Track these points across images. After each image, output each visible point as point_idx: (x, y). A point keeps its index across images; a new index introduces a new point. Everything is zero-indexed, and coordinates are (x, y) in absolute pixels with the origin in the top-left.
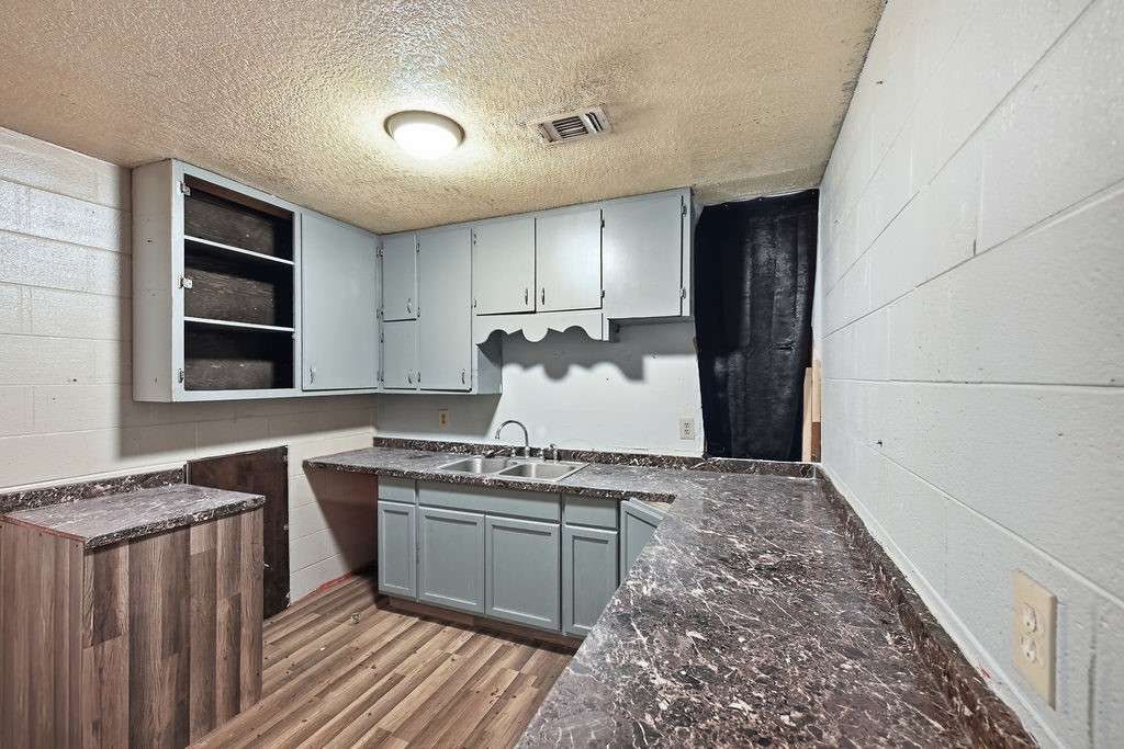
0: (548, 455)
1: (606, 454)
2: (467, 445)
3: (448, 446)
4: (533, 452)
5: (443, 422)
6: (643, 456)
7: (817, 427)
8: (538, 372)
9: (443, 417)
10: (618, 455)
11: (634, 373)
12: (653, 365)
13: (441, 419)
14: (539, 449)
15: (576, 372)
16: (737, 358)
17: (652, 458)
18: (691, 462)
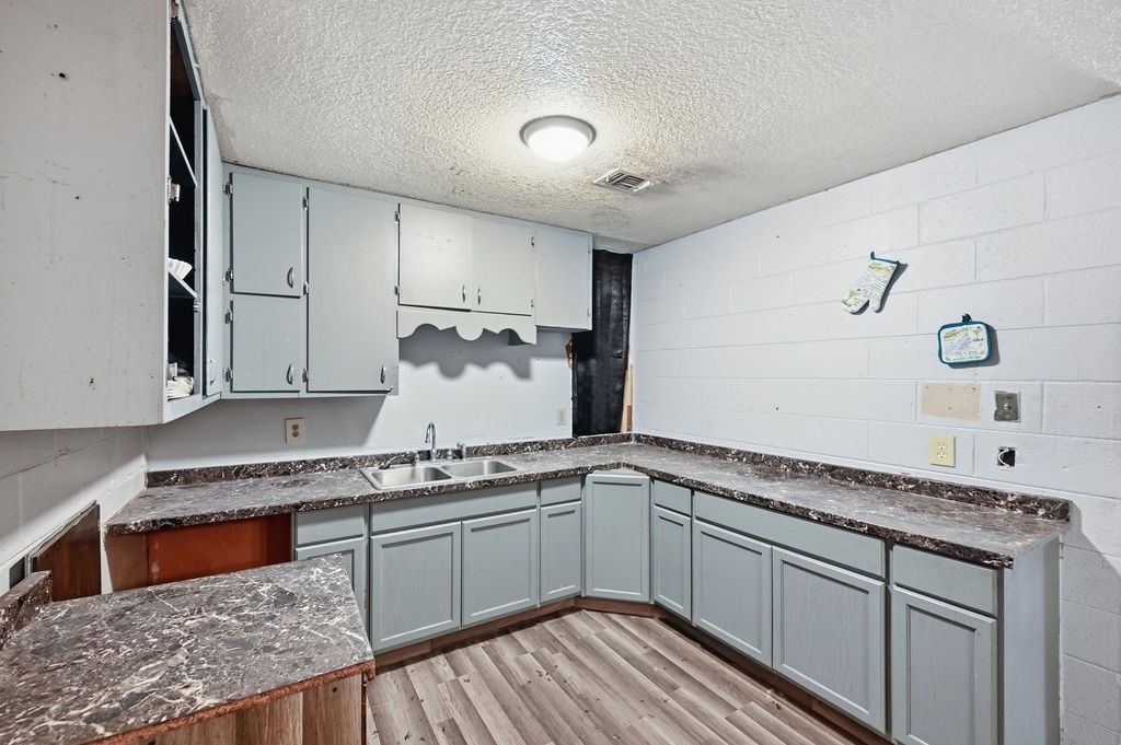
0: (458, 454)
1: (505, 446)
2: (342, 460)
3: (310, 466)
4: (443, 454)
5: (295, 435)
6: (535, 443)
7: (630, 408)
8: (431, 370)
9: (295, 427)
10: (514, 445)
11: (523, 373)
12: (538, 366)
13: (290, 431)
14: (447, 451)
15: (472, 371)
16: (593, 362)
17: (541, 443)
18: (566, 443)
